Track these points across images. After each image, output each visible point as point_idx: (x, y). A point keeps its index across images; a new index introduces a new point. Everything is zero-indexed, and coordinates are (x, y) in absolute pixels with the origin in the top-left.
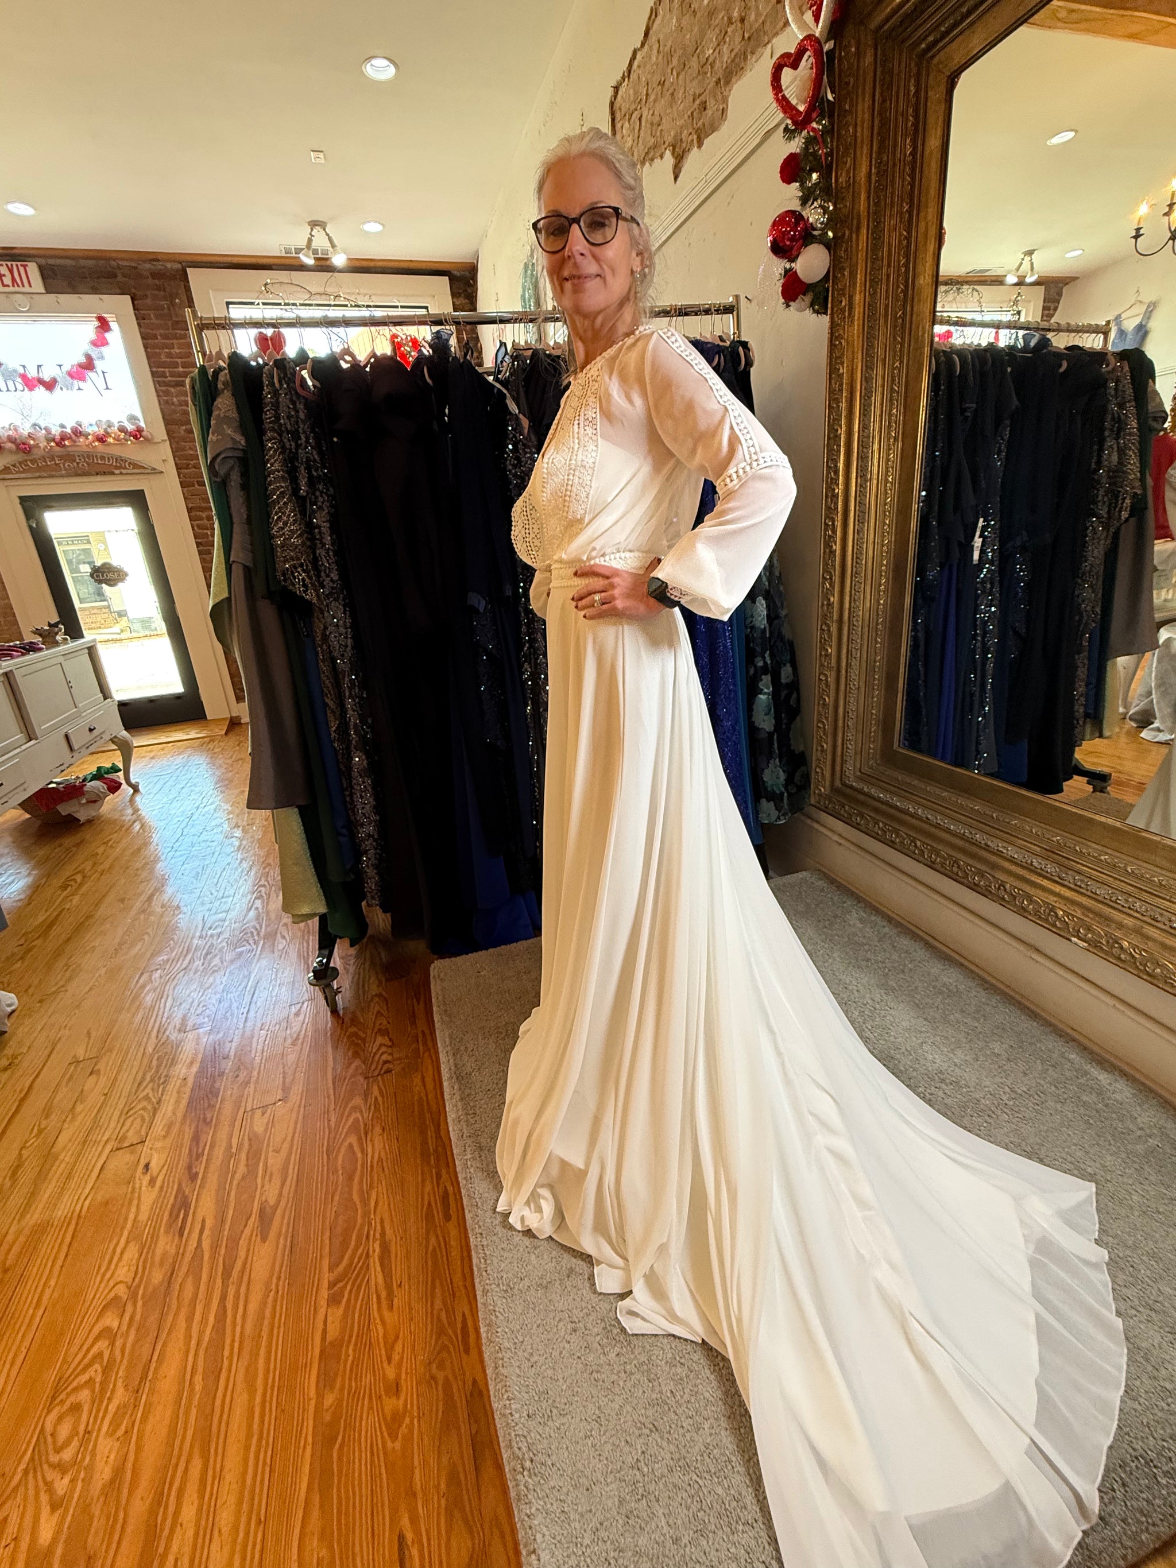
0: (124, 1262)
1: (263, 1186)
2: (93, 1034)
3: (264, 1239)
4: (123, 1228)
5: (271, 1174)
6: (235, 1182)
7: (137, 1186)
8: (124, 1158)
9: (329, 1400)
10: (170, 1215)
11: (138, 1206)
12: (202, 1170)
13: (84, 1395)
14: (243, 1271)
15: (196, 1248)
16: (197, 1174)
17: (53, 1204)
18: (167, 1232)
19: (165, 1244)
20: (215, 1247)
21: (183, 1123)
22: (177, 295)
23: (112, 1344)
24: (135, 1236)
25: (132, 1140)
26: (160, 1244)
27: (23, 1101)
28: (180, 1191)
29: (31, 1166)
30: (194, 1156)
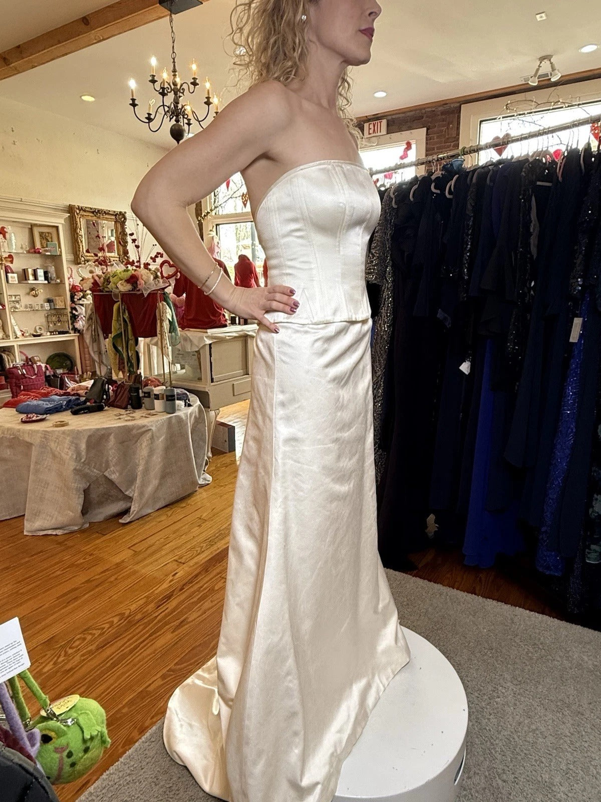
0: (137, 603)
1: (194, 612)
2: (214, 511)
3: (172, 632)
4: (149, 591)
5: (201, 609)
6: (188, 602)
7: (167, 579)
8: (174, 565)
9: (125, 710)
10: (162, 598)
11: (159, 587)
12: (186, 589)
13: (89, 637)
14: (156, 637)
15: (156, 616)
16: (184, 589)
17: (144, 567)
18: (155, 603)
19: (152, 606)
20: (159, 621)
21: (200, 566)
22: (452, 123)
23: (109, 628)
24: (147, 597)
25: (183, 560)
26: (150, 606)
27: (175, 523)
28: (174, 591)
29: (154, 548)
30: (190, 581)
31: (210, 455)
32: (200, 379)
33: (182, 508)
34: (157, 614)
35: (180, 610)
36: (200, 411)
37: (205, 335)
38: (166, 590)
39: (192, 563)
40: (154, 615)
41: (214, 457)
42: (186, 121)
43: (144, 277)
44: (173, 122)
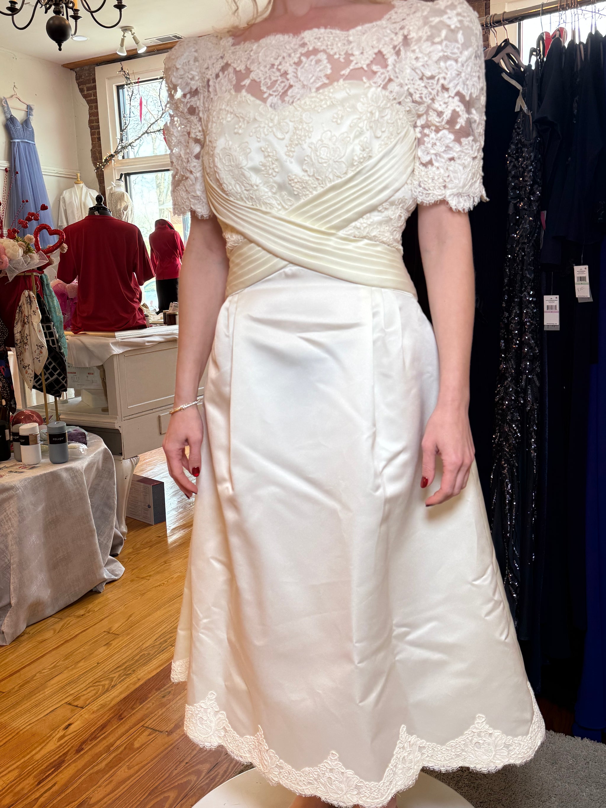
1: (99, 787)
2: (131, 619)
4: (24, 757)
5: (111, 782)
6: (91, 771)
7: (54, 735)
8: (66, 711)
10: (46, 767)
11: (42, 748)
12: (86, 750)
15: (35, 799)
16: (83, 749)
18: (35, 777)
19: (29, 782)
21: (110, 710)
24: (22, 767)
25: (80, 703)
26: (26, 782)
27: (67, 641)
28: (65, 754)
29: (33, 685)
30: (93, 737)
31: (124, 529)
32: (105, 410)
33: (79, 617)
34: (38, 794)
35: (75, 786)
36: (106, 458)
37: (111, 340)
38: (51, 753)
39: (94, 706)
40: (34, 797)
41: (131, 533)
42: (71, 12)
43: (9, 251)
44: (51, 13)
